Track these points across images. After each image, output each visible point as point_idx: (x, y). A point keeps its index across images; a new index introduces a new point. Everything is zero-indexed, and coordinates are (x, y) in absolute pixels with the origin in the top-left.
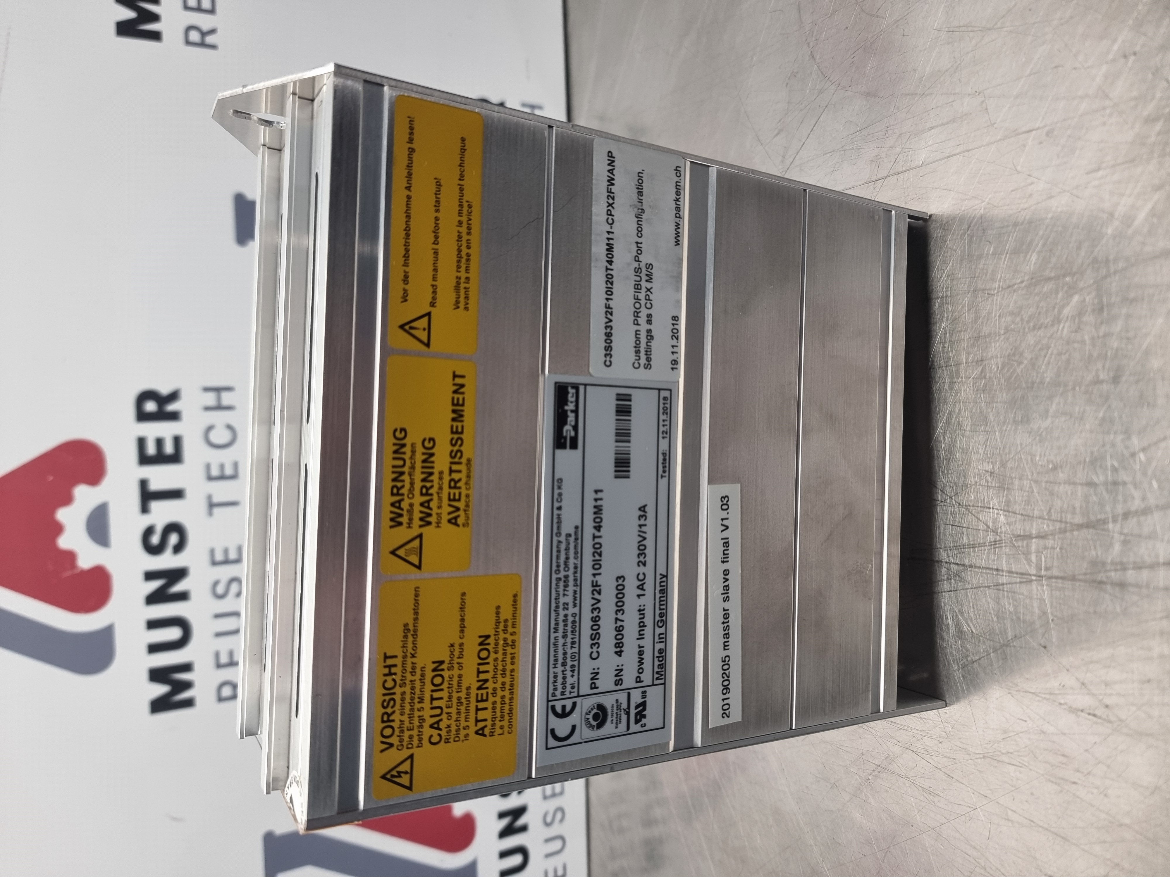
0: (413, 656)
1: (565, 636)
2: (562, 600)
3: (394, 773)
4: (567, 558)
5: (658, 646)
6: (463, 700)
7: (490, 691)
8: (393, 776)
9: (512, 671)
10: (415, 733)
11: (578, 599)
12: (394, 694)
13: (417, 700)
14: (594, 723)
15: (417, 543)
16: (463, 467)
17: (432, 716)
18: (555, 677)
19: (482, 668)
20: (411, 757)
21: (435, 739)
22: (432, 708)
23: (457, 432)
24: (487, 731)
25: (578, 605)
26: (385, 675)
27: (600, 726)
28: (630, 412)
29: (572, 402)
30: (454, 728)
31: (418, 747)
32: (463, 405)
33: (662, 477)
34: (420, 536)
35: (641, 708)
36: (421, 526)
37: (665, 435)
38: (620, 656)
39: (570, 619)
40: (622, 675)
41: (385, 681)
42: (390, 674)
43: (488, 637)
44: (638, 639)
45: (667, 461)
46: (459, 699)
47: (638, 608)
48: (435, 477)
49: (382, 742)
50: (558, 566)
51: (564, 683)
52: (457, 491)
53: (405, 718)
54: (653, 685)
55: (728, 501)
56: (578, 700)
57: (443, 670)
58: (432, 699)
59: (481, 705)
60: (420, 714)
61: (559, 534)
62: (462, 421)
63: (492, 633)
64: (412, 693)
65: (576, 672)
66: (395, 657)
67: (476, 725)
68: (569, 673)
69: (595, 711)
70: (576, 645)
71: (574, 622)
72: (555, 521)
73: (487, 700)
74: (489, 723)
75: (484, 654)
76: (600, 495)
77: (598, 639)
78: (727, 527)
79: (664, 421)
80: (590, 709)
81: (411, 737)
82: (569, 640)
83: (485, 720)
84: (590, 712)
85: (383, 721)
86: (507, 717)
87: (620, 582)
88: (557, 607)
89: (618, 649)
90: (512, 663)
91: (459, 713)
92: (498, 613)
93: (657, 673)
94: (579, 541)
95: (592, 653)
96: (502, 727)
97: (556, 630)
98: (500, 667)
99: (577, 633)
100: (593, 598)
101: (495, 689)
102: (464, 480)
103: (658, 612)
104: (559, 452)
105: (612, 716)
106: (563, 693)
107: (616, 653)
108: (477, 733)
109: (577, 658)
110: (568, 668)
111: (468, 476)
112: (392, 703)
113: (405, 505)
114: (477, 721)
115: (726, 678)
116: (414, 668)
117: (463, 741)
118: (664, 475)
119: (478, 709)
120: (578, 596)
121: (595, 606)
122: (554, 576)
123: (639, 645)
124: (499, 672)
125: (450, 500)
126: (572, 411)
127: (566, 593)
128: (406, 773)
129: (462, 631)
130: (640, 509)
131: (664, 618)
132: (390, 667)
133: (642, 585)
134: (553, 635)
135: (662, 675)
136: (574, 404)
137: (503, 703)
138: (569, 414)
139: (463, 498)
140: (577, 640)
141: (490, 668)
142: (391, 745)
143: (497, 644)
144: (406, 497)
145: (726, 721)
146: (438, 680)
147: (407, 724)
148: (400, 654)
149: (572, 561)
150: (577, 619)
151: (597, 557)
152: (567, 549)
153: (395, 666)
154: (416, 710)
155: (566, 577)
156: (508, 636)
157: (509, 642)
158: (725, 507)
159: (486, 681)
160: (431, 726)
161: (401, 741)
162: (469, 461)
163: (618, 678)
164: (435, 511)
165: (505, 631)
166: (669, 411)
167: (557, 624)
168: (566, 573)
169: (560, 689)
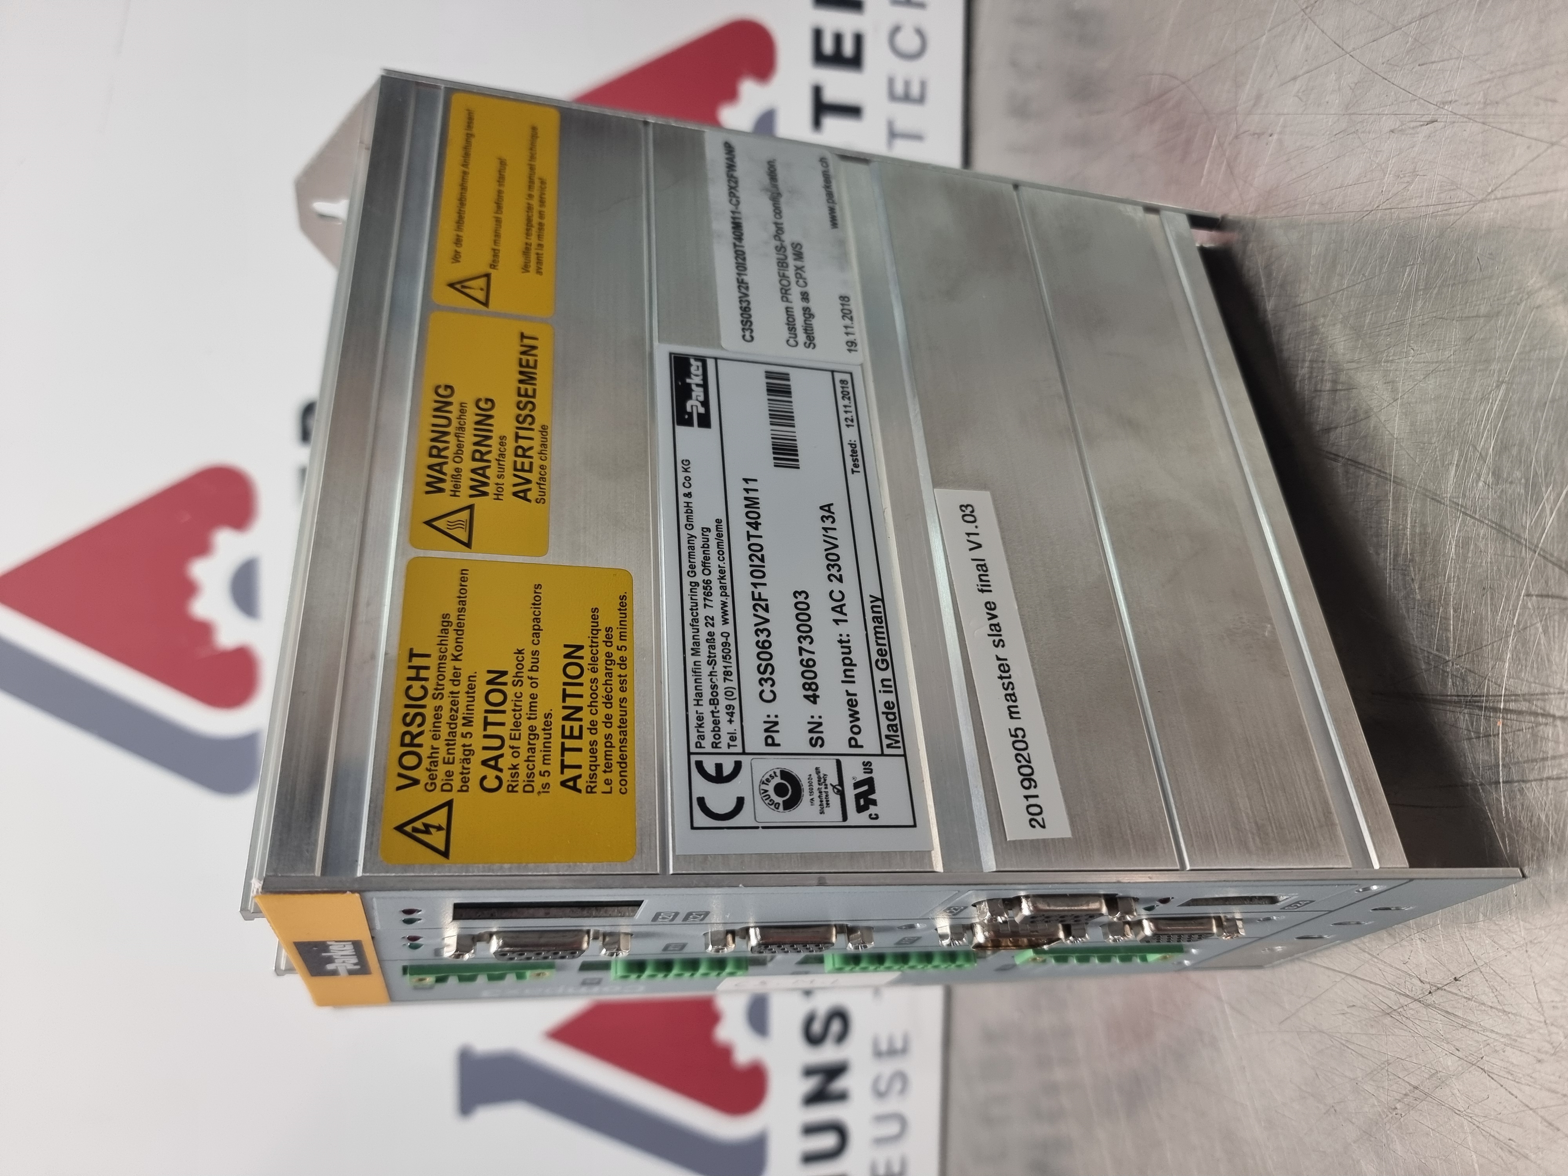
0: (456, 658)
1: (712, 662)
2: (702, 613)
3: (418, 824)
4: (707, 558)
5: (882, 698)
6: (539, 731)
7: (586, 724)
8: (415, 830)
9: (623, 700)
10: (456, 768)
11: (730, 612)
12: (424, 706)
13: (460, 721)
14: (779, 800)
15: (465, 515)
16: (536, 434)
17: (485, 748)
18: (700, 718)
19: (570, 690)
20: (449, 804)
21: (491, 783)
22: (485, 736)
23: (526, 395)
24: (581, 784)
25: (731, 621)
26: (409, 679)
27: (789, 805)
28: (790, 393)
29: (697, 376)
30: (523, 771)
31: (461, 791)
32: (535, 367)
33: (853, 472)
34: (471, 507)
35: (865, 788)
36: (471, 496)
37: (850, 423)
38: (815, 702)
39: (719, 640)
40: (822, 732)
41: (410, 687)
42: (417, 678)
43: (580, 648)
44: (843, 682)
45: (859, 453)
46: (532, 729)
47: (840, 638)
48: (494, 442)
49: (400, 775)
50: (692, 567)
51: (716, 730)
52: (526, 461)
53: (441, 744)
54: (883, 755)
55: (973, 511)
56: (743, 759)
57: (505, 684)
58: (487, 723)
59: (569, 743)
60: (467, 741)
61: (690, 526)
62: (535, 384)
63: (587, 643)
64: (452, 709)
65: (736, 717)
66: (428, 656)
67: (562, 773)
68: (723, 717)
69: (778, 780)
70: (734, 677)
71: (725, 644)
72: (682, 510)
73: (580, 737)
74: (585, 772)
75: (573, 671)
76: (751, 485)
77: (772, 673)
78: (979, 546)
79: (845, 406)
80: (767, 776)
81: (449, 774)
82: (720, 668)
83: (579, 767)
84: (768, 780)
85: (403, 744)
86: (616, 768)
87: (801, 598)
88: (695, 620)
89: (810, 693)
90: (623, 690)
91: (532, 750)
92: (595, 618)
93: (887, 737)
94: (725, 538)
95: (763, 691)
96: (608, 782)
97: (696, 652)
98: (601, 692)
99: (734, 660)
100: (755, 615)
101: (593, 723)
102: (537, 448)
103: (874, 648)
104: (681, 430)
105: (811, 793)
106: (715, 745)
107: (806, 697)
108: (563, 784)
109: (736, 695)
110: (722, 707)
111: (544, 445)
112: (419, 720)
113: (449, 469)
114: (563, 766)
115: (1024, 763)
116: (457, 675)
117: (539, 793)
118: (855, 469)
119: (564, 749)
120: (729, 609)
121: (761, 627)
122: (687, 580)
123: (847, 691)
124: (600, 700)
125: (516, 469)
126: (698, 385)
127: (707, 602)
128: (439, 828)
129: (536, 635)
130: (822, 508)
131: (888, 658)
132: (418, 668)
133: (841, 606)
134: (690, 660)
135: (897, 742)
136: (701, 377)
137: (609, 746)
138: (694, 387)
139: (536, 469)
140: (734, 669)
141: (585, 690)
142: (416, 782)
143: (594, 660)
144: (449, 460)
145: (1038, 834)
146: (496, 698)
147: (442, 753)
148: (435, 655)
149: (714, 563)
150: (731, 640)
151: (757, 562)
152: (706, 546)
153: (427, 668)
154: (459, 734)
155: (708, 583)
156: (613, 650)
157: (616, 657)
158: (971, 519)
159: (579, 709)
160: (485, 763)
161: (433, 778)
162: (544, 429)
163: (815, 736)
164: (493, 480)
165: (608, 642)
166: (851, 395)
167: (696, 643)
168: (706, 578)
169: (709, 738)
